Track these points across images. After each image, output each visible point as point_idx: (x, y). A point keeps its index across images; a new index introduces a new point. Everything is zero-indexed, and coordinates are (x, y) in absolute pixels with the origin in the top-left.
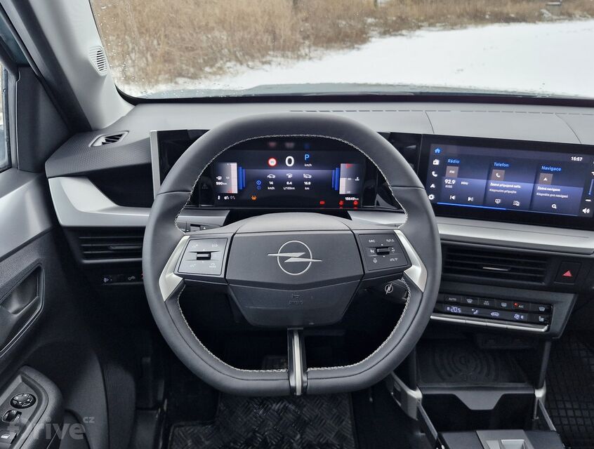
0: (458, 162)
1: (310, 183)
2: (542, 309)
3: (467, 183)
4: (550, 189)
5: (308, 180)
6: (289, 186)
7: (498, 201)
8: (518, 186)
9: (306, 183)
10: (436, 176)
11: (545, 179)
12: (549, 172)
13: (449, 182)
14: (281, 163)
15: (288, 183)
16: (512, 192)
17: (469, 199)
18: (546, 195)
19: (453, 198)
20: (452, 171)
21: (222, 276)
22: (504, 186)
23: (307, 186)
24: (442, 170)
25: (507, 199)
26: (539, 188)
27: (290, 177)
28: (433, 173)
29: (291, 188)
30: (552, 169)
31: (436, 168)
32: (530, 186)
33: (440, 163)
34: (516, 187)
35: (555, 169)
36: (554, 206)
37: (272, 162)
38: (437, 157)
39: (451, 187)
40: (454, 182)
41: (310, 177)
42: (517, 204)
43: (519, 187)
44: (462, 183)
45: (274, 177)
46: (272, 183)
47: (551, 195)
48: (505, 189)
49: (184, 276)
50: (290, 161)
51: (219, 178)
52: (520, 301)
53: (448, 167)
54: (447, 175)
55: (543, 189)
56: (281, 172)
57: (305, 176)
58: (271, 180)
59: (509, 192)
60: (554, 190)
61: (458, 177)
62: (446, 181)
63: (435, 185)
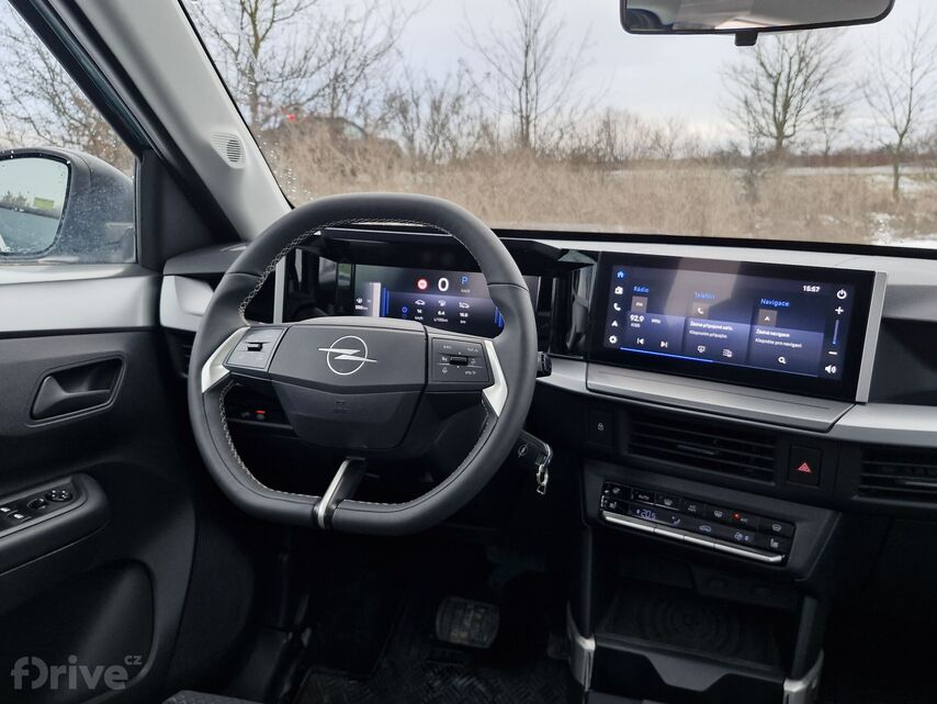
0: (647, 290)
1: (466, 315)
2: (777, 528)
3: (659, 322)
4: (774, 334)
5: (464, 311)
6: (441, 316)
7: (701, 349)
8: (728, 327)
9: (462, 315)
10: (619, 309)
11: (767, 318)
12: (771, 307)
13: (636, 319)
14: (432, 286)
15: (439, 313)
16: (721, 336)
17: (663, 344)
18: (768, 342)
19: (642, 341)
20: (639, 303)
21: (266, 370)
22: (710, 326)
23: (463, 319)
24: (626, 302)
25: (715, 346)
26: (759, 332)
27: (442, 305)
28: (615, 305)
29: (443, 320)
30: (776, 304)
31: (618, 298)
32: (744, 328)
33: (624, 291)
34: (726, 328)
35: (780, 304)
36: (782, 360)
37: (422, 284)
38: (620, 282)
39: (638, 326)
40: (642, 318)
41: (468, 307)
42: (729, 354)
43: (731, 329)
44: (653, 321)
45: (423, 303)
46: (420, 311)
47: (777, 343)
48: (711, 331)
49: (232, 369)
50: (444, 284)
51: (360, 301)
52: (744, 511)
53: (634, 298)
54: (633, 309)
55: (763, 332)
56: (432, 297)
57: (461, 306)
58: (420, 307)
59: (716, 336)
60: (780, 335)
61: (648, 312)
62: (632, 317)
63: (618, 322)
